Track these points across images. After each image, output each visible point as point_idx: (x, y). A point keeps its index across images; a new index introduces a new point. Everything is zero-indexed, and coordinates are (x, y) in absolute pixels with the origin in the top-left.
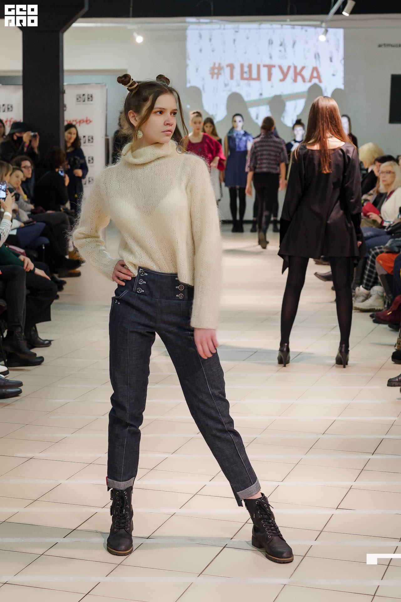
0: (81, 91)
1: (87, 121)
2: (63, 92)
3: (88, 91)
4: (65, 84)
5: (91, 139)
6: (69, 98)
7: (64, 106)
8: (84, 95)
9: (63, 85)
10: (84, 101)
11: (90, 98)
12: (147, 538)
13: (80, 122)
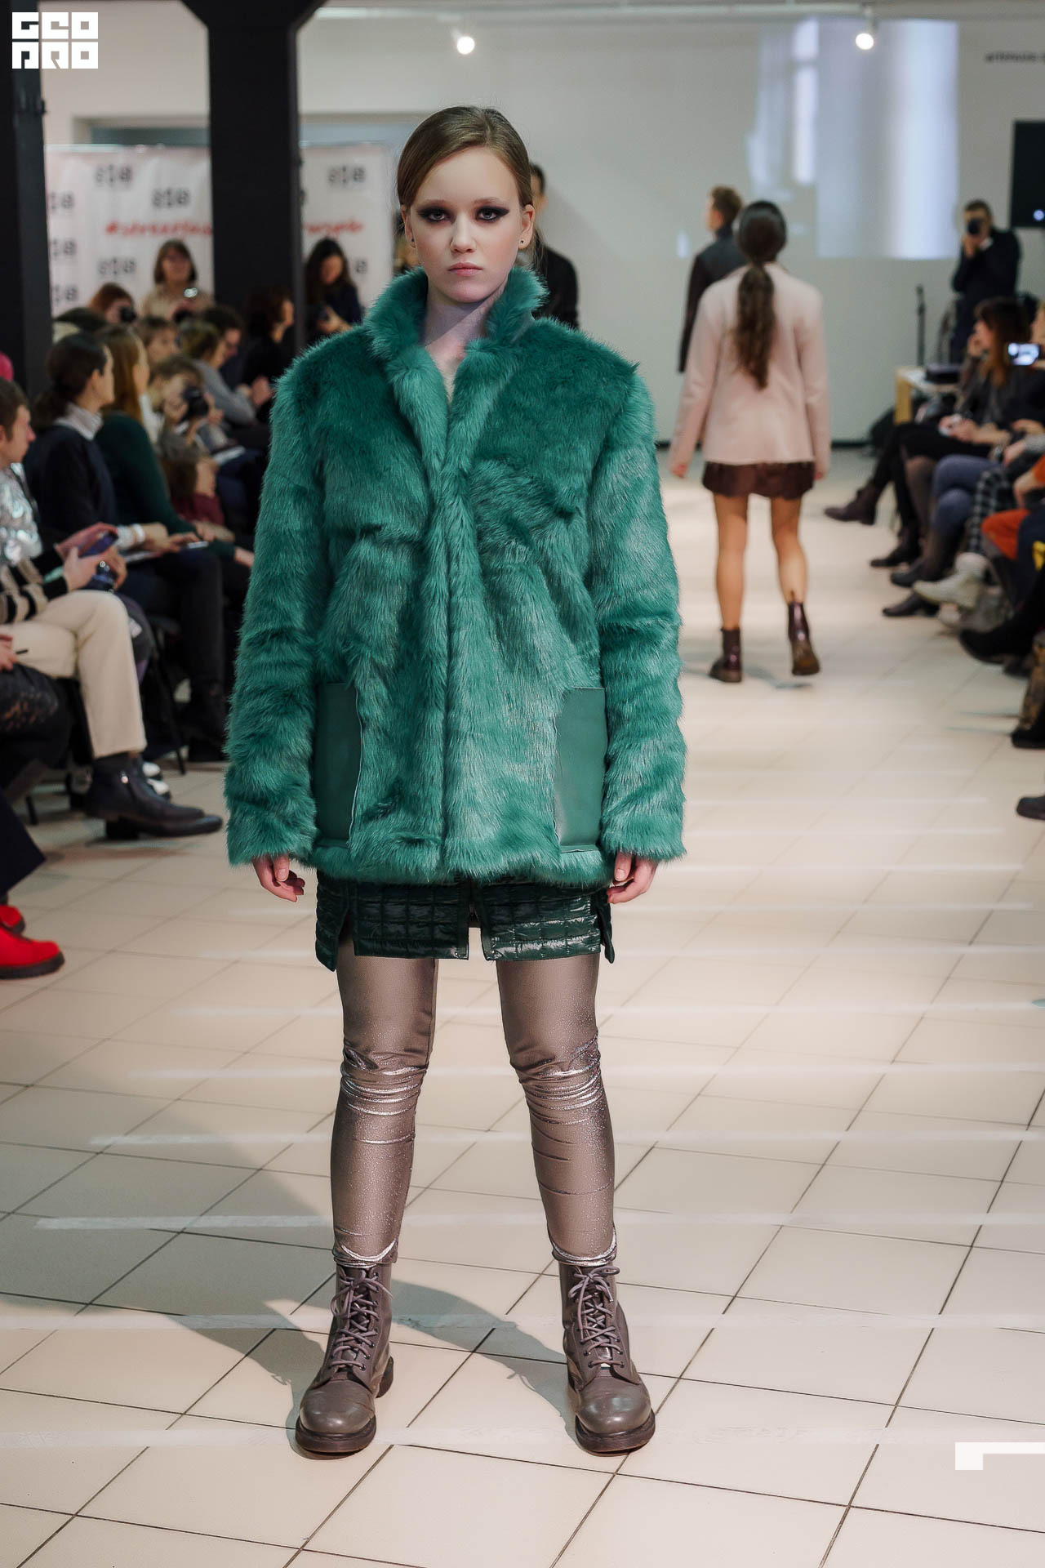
0: (337, 161)
1: (354, 227)
2: (299, 163)
3: (355, 160)
4: (304, 143)
5: (362, 266)
6: (313, 175)
7: (301, 194)
8: (344, 169)
9: (297, 149)
10: (344, 181)
11: (359, 175)
12: (487, 1131)
13: (339, 228)
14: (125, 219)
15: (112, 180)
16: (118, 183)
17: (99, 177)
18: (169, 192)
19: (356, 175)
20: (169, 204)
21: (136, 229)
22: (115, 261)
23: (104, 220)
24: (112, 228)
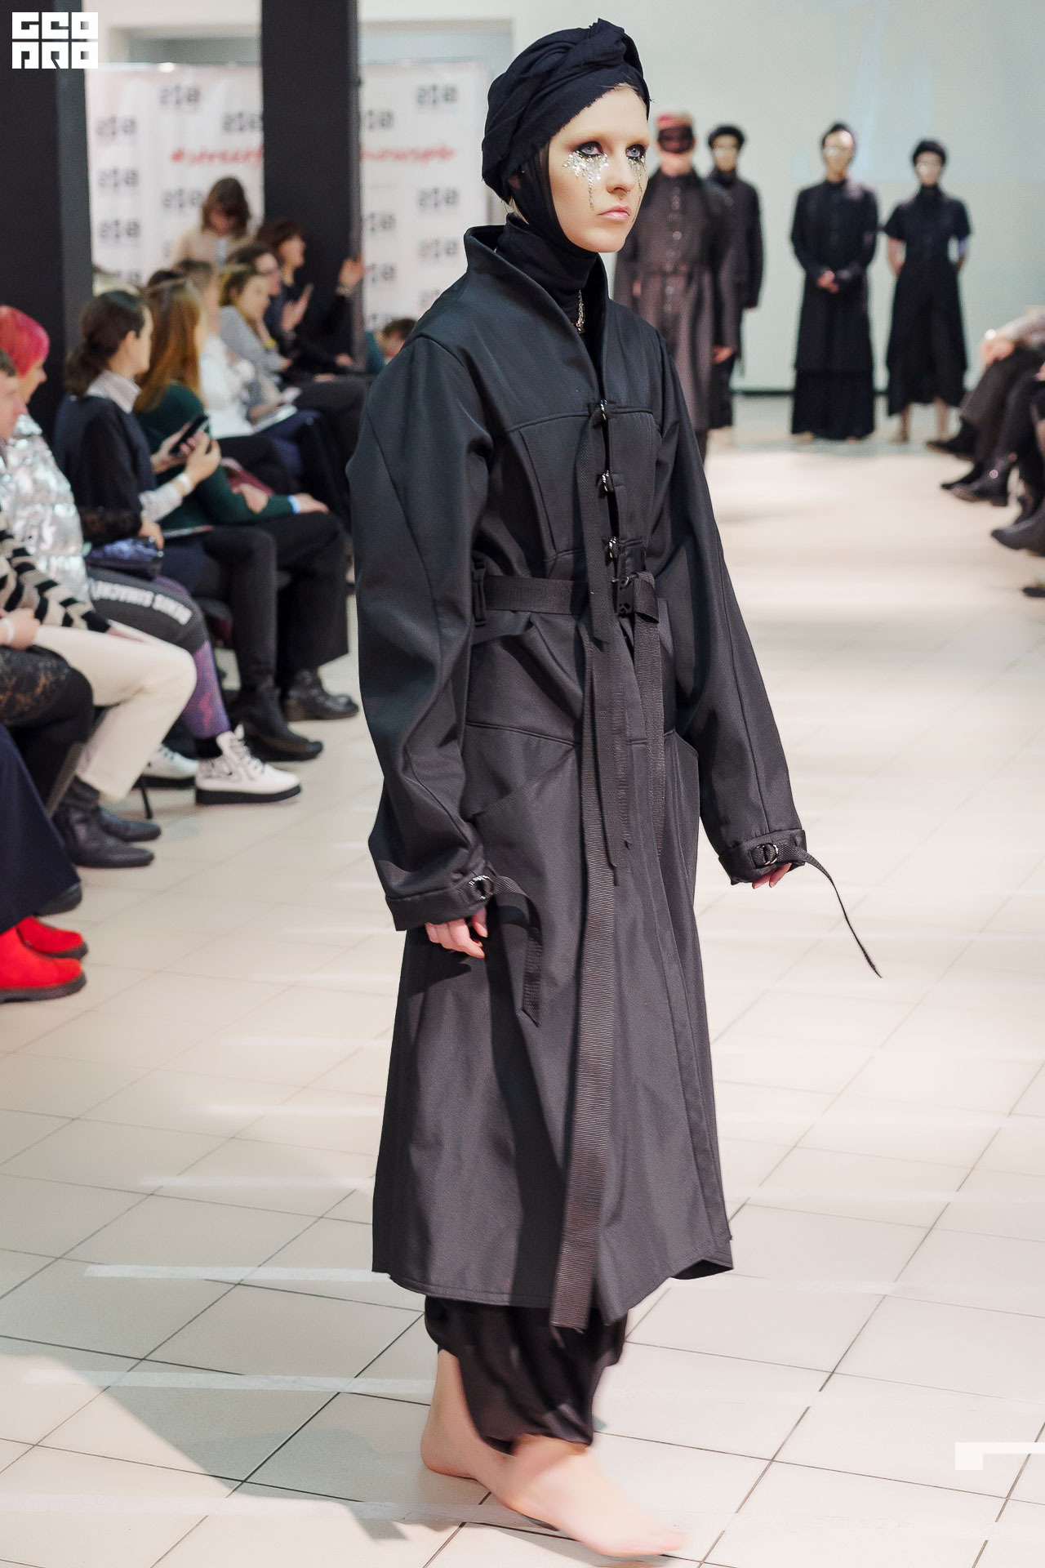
0: (426, 78)
1: (444, 153)
2: (358, 84)
3: (447, 78)
8: (434, 89)
9: (356, 66)
10: (435, 102)
11: (450, 95)
13: (428, 154)
14: (193, 146)
15: (178, 102)
16: (185, 106)
17: (164, 100)
18: (241, 115)
19: (447, 95)
20: (241, 129)
21: (205, 157)
22: (180, 192)
23: (170, 147)
24: (178, 156)
